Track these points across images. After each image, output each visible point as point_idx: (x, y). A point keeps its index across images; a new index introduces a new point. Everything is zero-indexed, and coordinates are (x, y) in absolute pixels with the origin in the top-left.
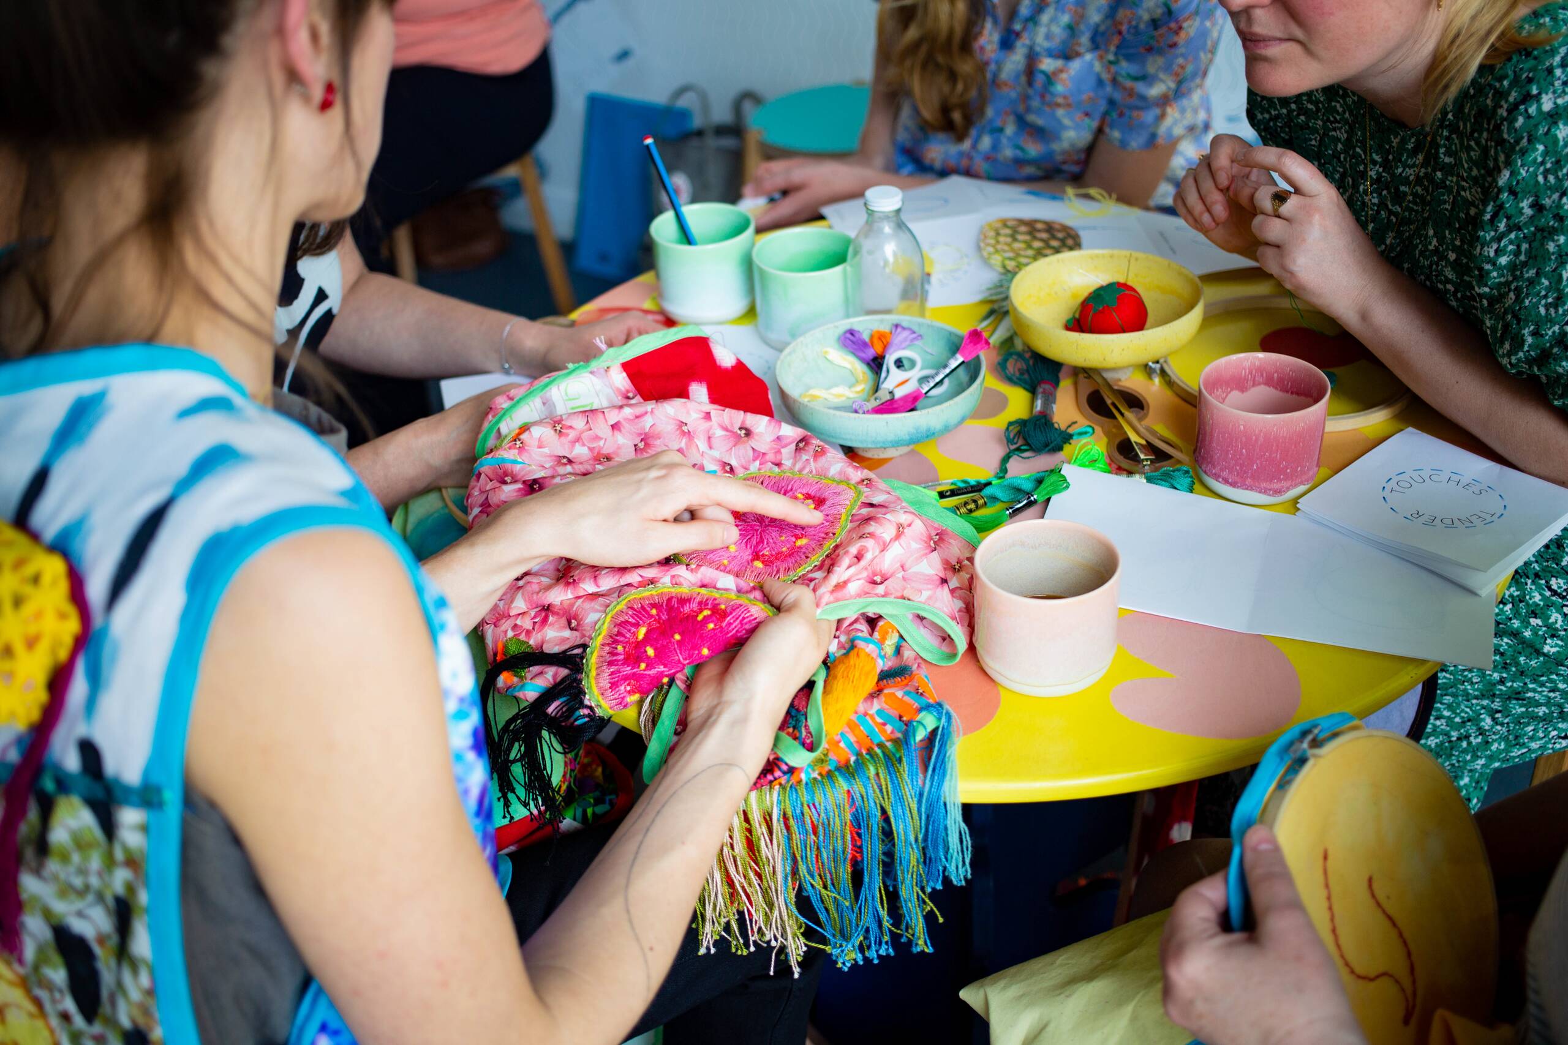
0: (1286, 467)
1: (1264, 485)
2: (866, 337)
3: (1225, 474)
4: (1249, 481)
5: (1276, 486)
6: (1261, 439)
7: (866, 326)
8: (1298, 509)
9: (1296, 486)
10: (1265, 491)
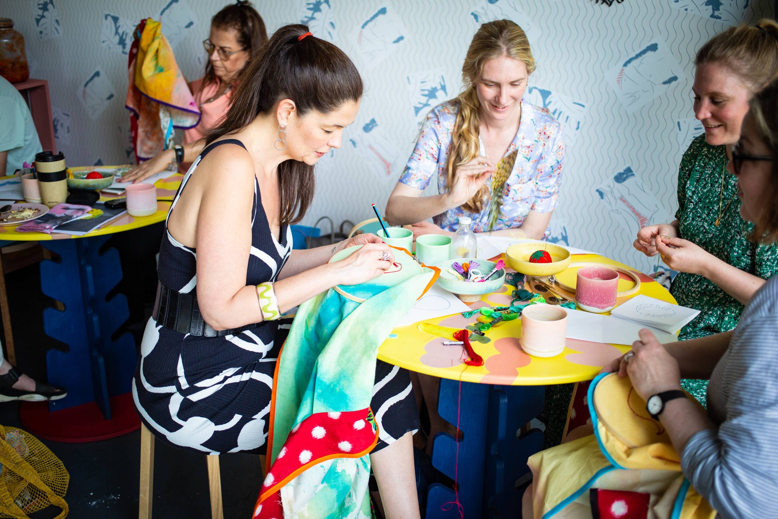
0: (606, 299)
1: (599, 305)
2: (461, 265)
3: (586, 302)
4: (594, 304)
5: (603, 306)
6: (598, 289)
7: (461, 261)
8: (611, 314)
9: (609, 306)
10: (599, 307)
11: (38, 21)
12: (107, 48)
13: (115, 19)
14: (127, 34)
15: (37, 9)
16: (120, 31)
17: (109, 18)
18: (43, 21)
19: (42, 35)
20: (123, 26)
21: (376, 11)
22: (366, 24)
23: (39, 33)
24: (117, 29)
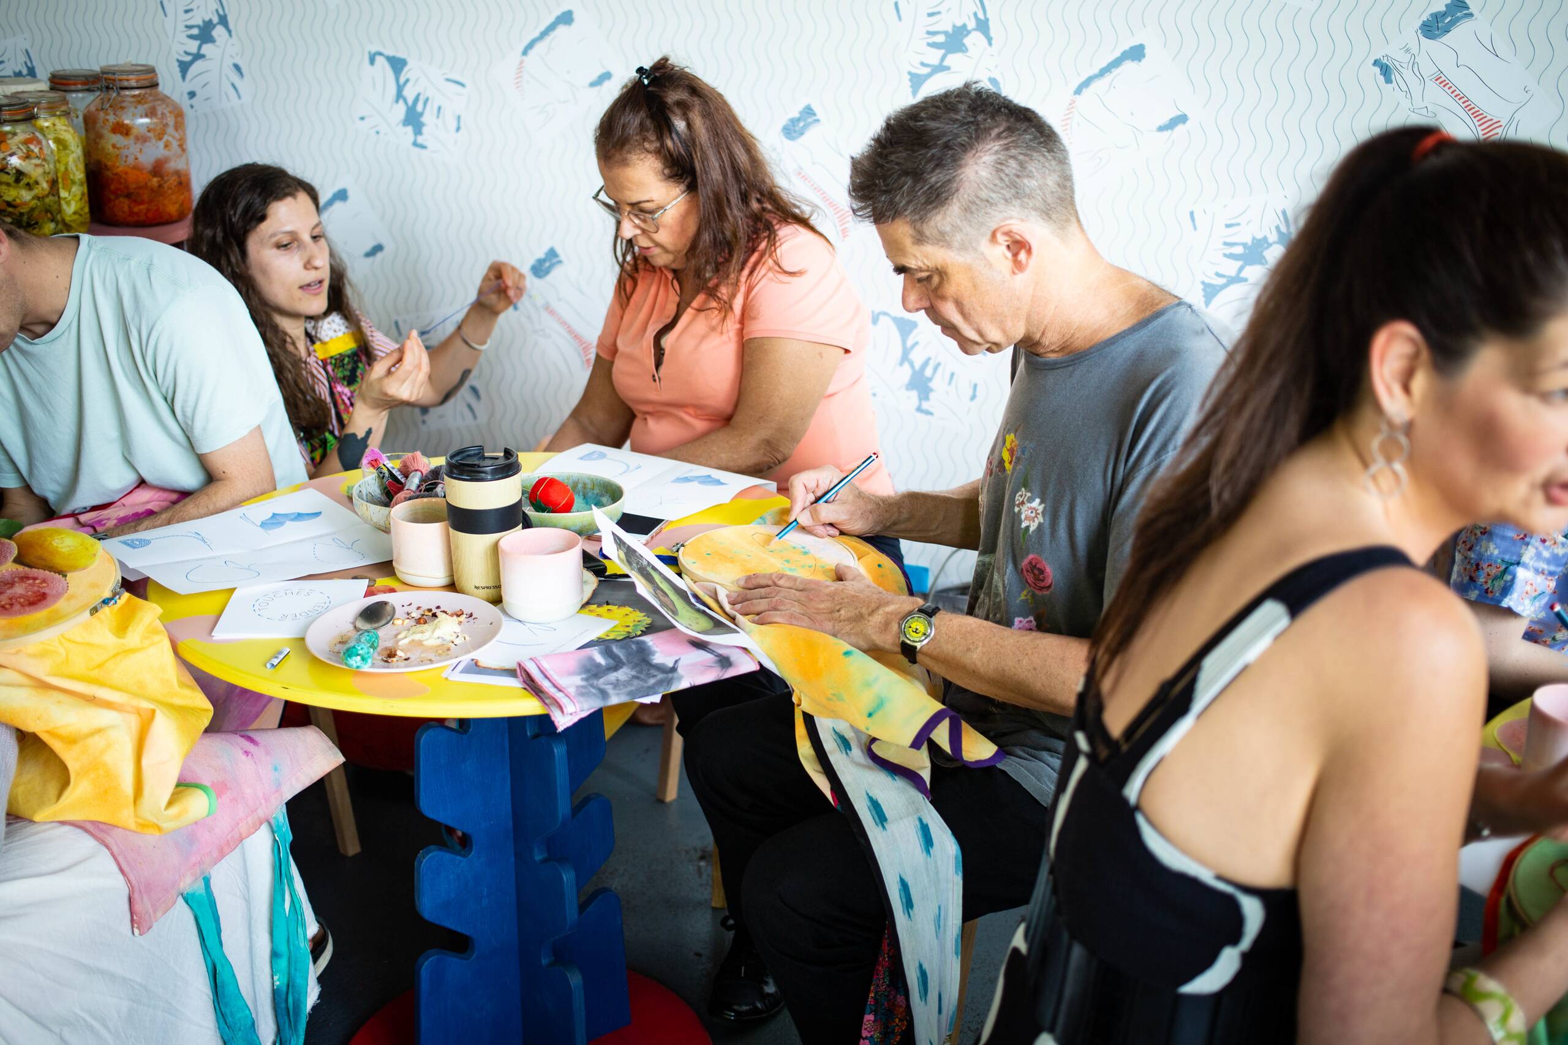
11: (184, 67)
12: (373, 132)
13: (397, 64)
14: (427, 100)
15: (182, 37)
16: (409, 93)
17: (379, 60)
18: (198, 67)
19: (194, 101)
20: (417, 80)
21: (1117, 54)
22: (1087, 83)
23: (186, 97)
24: (400, 89)
